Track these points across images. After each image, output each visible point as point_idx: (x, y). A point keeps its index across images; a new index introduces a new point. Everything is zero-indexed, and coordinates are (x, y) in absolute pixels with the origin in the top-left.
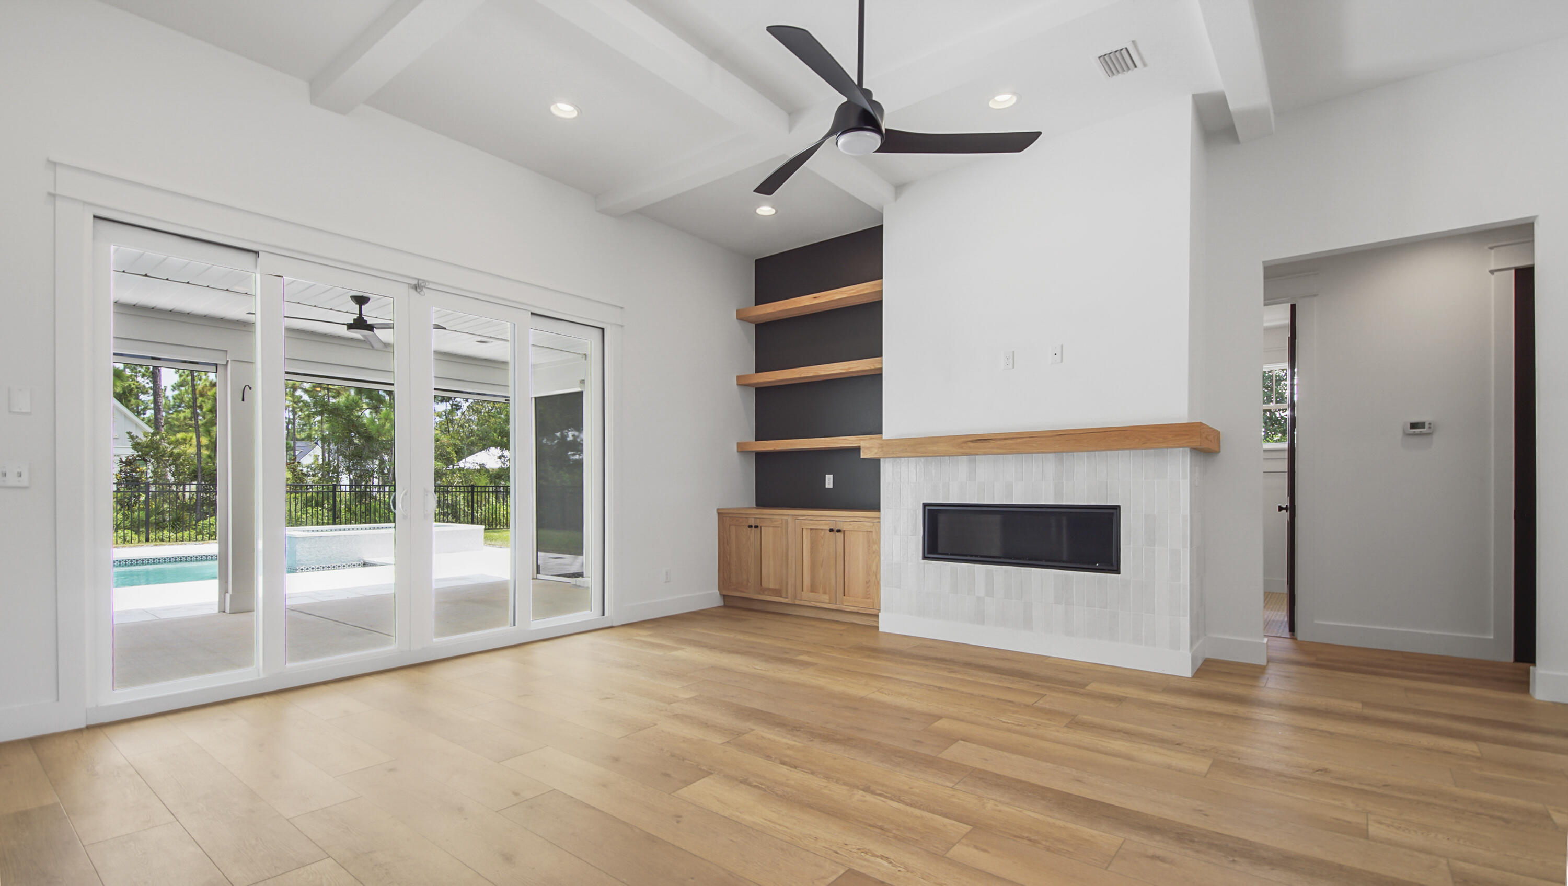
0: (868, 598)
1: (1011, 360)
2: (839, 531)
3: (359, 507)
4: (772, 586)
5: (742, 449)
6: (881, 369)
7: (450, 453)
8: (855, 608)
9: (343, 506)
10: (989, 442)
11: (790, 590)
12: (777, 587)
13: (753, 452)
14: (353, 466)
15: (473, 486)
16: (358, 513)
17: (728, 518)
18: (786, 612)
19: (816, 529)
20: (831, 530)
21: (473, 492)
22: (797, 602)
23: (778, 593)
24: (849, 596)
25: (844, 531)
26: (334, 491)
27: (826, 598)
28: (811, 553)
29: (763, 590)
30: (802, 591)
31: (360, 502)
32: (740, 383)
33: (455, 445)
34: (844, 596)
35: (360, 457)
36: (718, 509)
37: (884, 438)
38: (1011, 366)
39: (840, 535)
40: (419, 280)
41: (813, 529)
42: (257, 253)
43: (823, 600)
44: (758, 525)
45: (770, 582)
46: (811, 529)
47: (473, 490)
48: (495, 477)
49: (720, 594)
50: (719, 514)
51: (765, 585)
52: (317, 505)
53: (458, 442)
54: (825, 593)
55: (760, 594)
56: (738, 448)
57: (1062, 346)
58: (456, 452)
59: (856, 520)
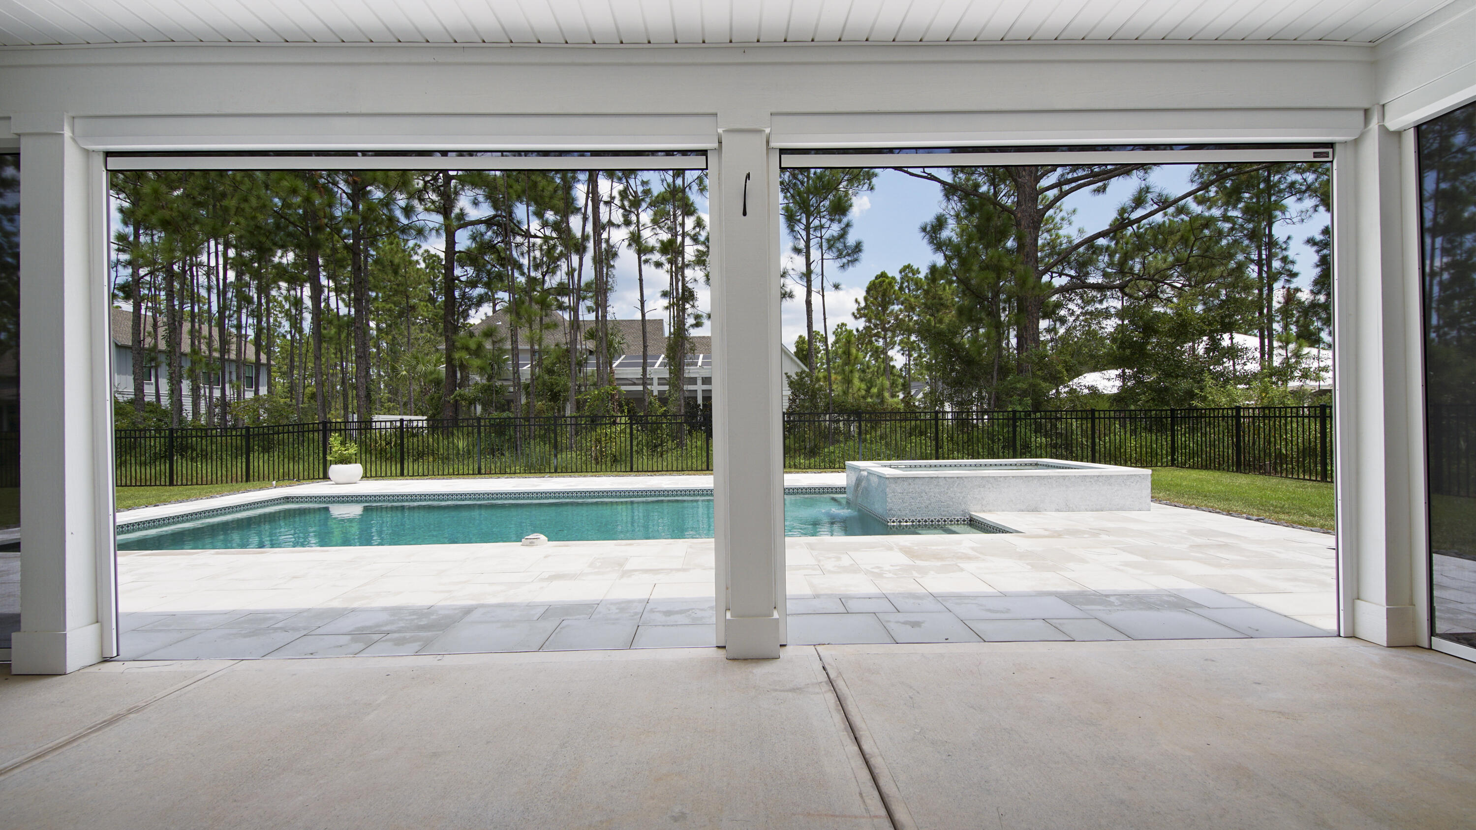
3: (961, 436)
7: (1060, 372)
9: (945, 436)
14: (955, 393)
15: (1093, 411)
16: (961, 443)
21: (1093, 419)
26: (937, 419)
31: (962, 431)
33: (1065, 362)
35: (961, 384)
47: (1093, 414)
48: (1115, 399)
52: (921, 433)
53: (1068, 358)
58: (1067, 370)
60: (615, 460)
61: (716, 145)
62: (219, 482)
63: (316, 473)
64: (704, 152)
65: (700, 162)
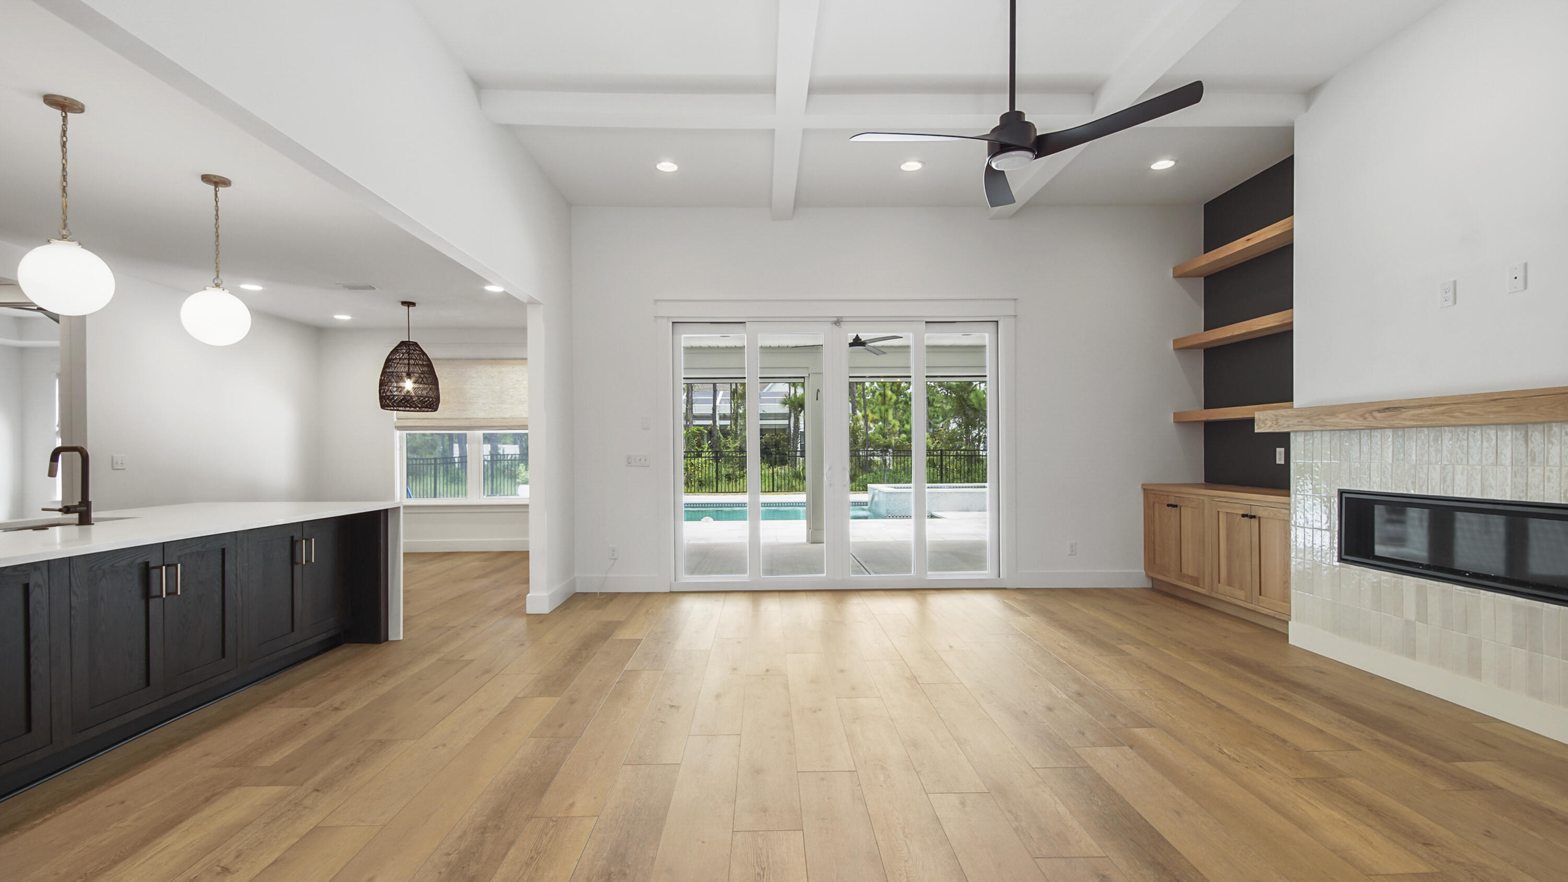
0: (1285, 602)
1: (1451, 294)
2: (1254, 517)
4: (1191, 573)
5: (1181, 421)
6: (1292, 323)
8: (1271, 611)
10: (1400, 411)
11: (1207, 580)
12: (1195, 575)
13: (1201, 421)
17: (1152, 495)
18: (1206, 605)
19: (1231, 513)
20: (1243, 516)
22: (1214, 595)
23: (1196, 581)
24: (1266, 597)
25: (1259, 518)
27: (1241, 594)
28: (1228, 540)
29: (1182, 576)
30: (1219, 583)
32: (1177, 348)
34: (1260, 595)
36: (1143, 485)
37: (1295, 407)
38: (1450, 303)
39: (1255, 522)
40: (838, 317)
41: (1229, 513)
42: (745, 322)
43: (1238, 596)
44: (1177, 504)
45: (1189, 569)
46: (1227, 513)
49: (1147, 576)
50: (1145, 490)
51: (1184, 571)
54: (1241, 588)
55: (1179, 580)
56: (1174, 418)
57: (1526, 265)
59: (1270, 505)
60: (701, 484)
61: (808, 375)
62: (445, 496)
63: (509, 491)
64: (804, 377)
65: (802, 380)
